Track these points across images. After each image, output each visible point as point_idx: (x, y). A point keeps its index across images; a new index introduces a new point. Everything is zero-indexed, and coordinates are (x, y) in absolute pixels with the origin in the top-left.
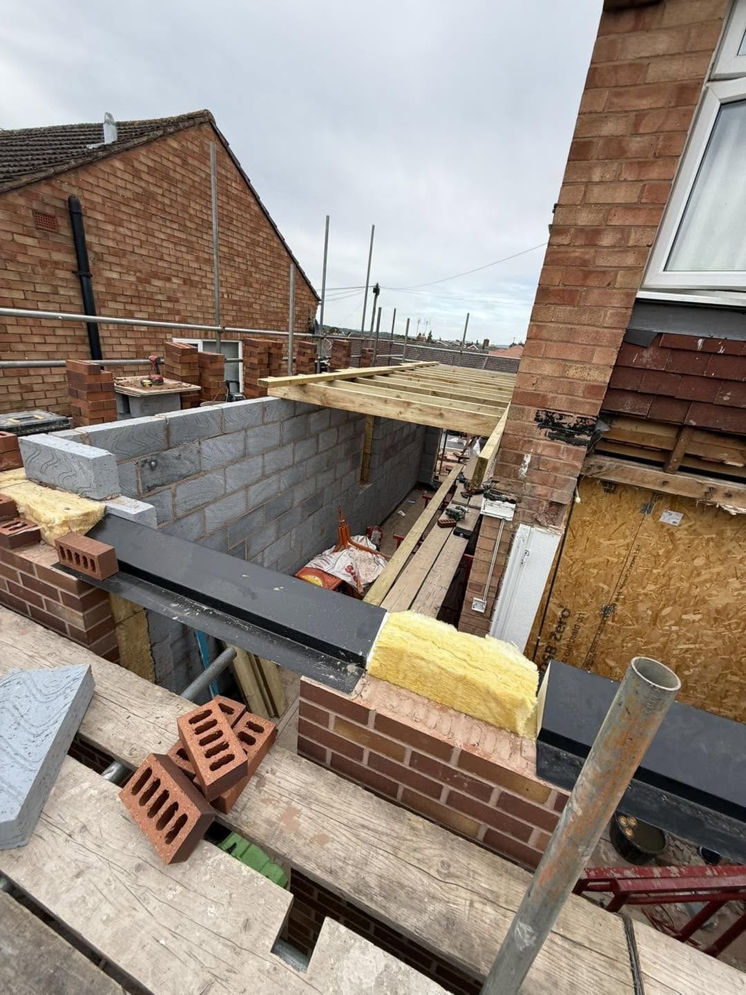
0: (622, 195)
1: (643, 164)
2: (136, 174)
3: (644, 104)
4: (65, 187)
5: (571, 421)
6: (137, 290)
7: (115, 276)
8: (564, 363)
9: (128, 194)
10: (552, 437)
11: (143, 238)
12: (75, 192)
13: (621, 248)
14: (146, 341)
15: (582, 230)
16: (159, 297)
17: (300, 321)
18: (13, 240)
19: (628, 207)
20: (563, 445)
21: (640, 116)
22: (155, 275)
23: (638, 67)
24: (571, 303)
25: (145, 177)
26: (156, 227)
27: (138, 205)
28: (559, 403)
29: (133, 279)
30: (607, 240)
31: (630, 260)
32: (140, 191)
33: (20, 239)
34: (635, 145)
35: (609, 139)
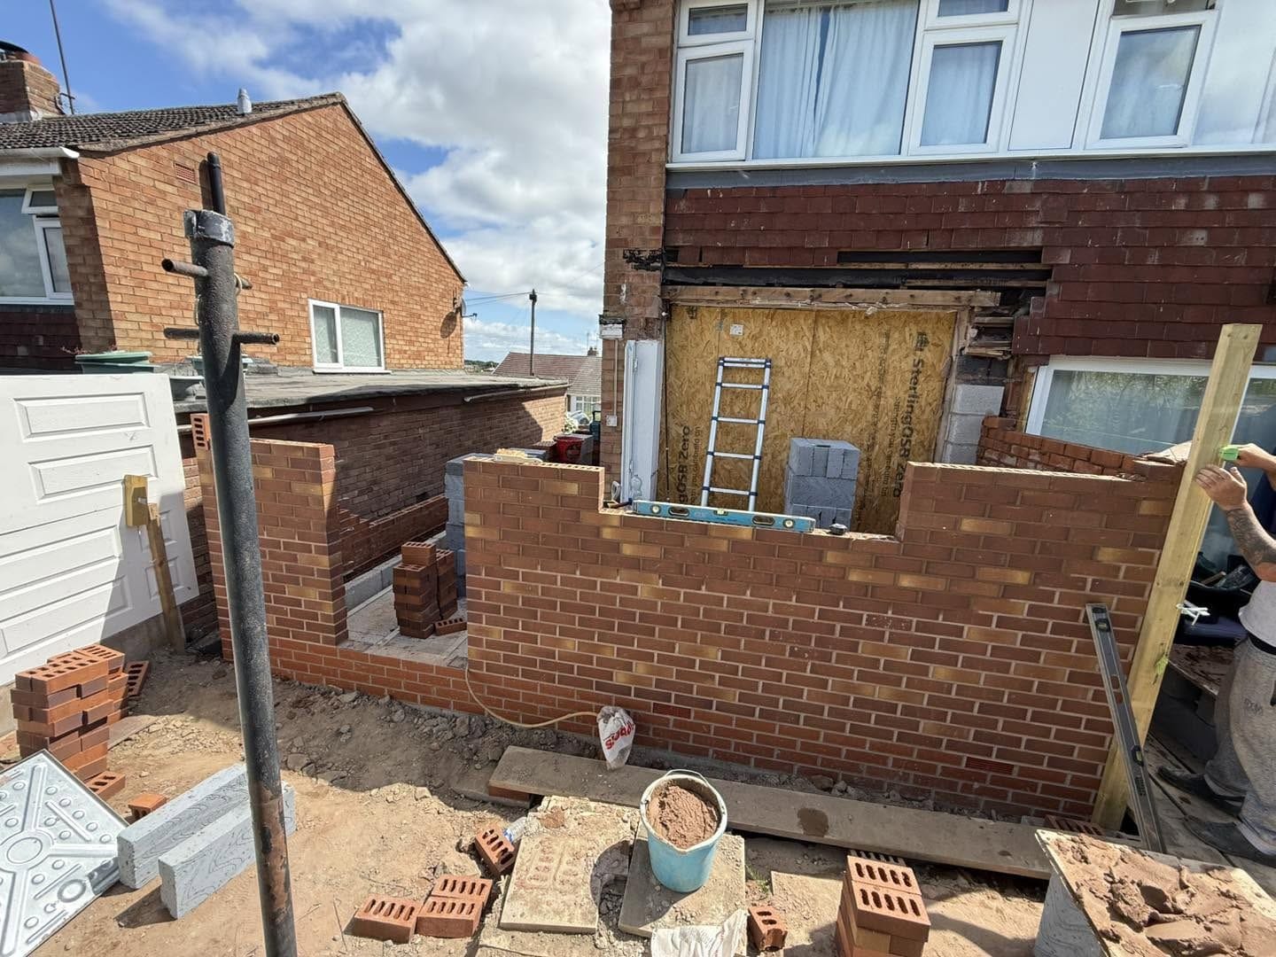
0: (645, 107)
1: (651, 90)
2: (272, 140)
3: (644, 58)
4: (205, 145)
5: (645, 255)
6: (271, 246)
7: (250, 230)
8: (634, 215)
9: (264, 157)
10: (637, 268)
11: (278, 197)
12: (213, 150)
13: (650, 138)
14: (279, 297)
15: (625, 129)
16: (295, 256)
17: (445, 300)
18: (154, 186)
19: (649, 114)
20: (645, 273)
21: (643, 66)
22: (291, 235)
23: (637, 39)
24: (630, 174)
25: (279, 143)
26: (290, 189)
27: (273, 168)
28: (637, 244)
29: (267, 235)
30: (641, 134)
31: (657, 145)
32: (276, 156)
33: (162, 186)
34: (645, 80)
35: (630, 78)
